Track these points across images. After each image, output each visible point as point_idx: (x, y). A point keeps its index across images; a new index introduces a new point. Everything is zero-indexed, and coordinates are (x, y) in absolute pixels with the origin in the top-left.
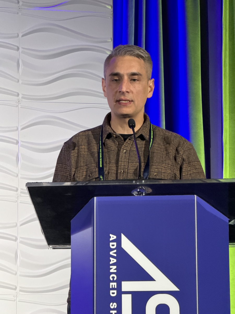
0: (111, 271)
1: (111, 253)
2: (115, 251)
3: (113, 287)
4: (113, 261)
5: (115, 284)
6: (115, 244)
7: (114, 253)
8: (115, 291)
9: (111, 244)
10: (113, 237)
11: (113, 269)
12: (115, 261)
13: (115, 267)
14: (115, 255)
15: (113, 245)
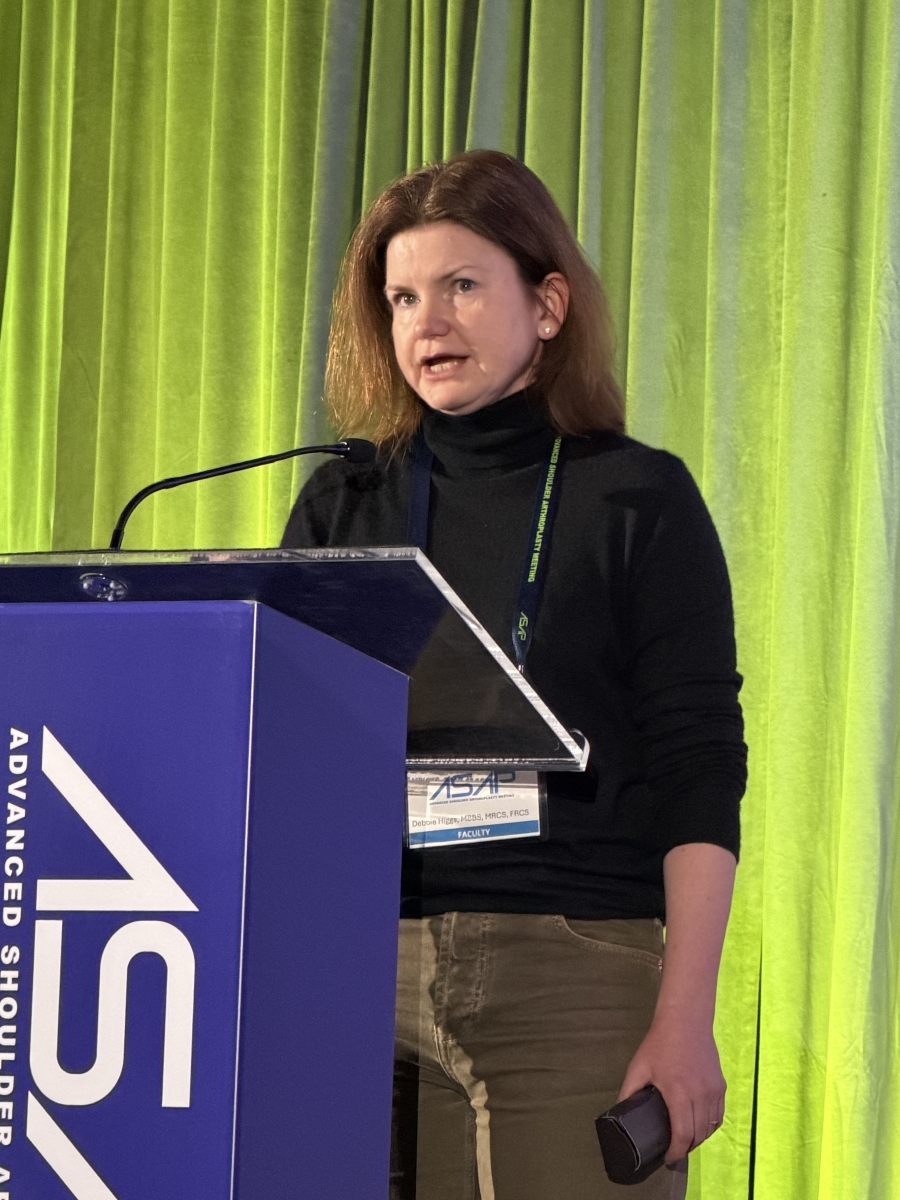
0: (10, 845)
1: (12, 789)
2: (23, 782)
3: (13, 897)
4: (16, 813)
5: (18, 886)
6: (23, 759)
7: (20, 789)
8: (17, 911)
9: (13, 759)
10: (19, 738)
11: (15, 840)
12: (22, 813)
13: (20, 834)
14: (22, 796)
15: (18, 764)
